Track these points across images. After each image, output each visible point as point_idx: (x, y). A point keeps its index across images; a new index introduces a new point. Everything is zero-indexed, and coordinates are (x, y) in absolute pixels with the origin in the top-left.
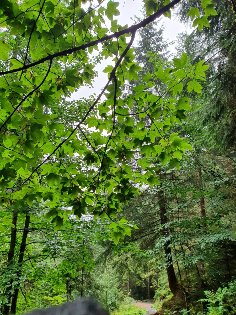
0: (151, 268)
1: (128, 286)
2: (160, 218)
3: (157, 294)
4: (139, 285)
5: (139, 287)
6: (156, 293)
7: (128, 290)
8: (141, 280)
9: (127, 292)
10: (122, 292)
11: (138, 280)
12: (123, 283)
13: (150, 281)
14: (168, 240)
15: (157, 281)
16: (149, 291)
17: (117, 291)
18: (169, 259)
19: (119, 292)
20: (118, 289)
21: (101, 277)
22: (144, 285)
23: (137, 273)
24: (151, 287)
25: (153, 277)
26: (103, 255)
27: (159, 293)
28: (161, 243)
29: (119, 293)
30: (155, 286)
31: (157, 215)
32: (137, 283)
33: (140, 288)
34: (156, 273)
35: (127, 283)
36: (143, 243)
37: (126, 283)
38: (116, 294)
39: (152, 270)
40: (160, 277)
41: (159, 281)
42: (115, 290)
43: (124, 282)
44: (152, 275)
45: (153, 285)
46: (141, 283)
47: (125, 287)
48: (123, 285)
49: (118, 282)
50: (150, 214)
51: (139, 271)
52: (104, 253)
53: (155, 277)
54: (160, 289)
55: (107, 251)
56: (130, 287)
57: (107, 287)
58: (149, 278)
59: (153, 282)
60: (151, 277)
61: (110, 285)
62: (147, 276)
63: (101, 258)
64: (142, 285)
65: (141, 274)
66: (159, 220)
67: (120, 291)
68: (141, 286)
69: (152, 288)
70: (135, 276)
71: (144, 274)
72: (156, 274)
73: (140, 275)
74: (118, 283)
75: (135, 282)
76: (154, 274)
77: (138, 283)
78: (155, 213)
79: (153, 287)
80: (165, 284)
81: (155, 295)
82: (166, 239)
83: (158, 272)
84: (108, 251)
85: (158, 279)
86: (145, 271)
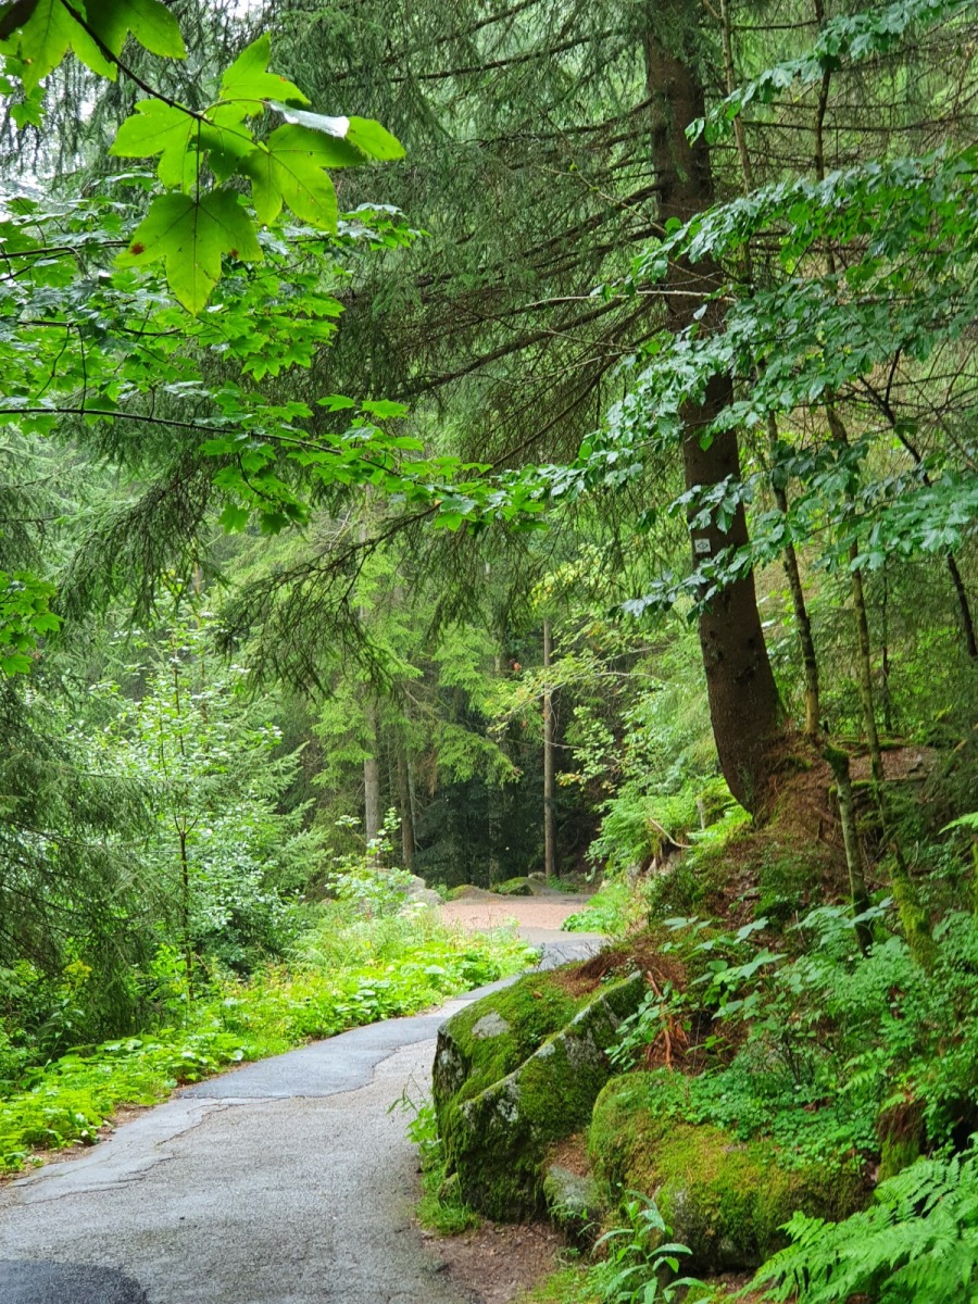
0: (565, 630)
1: (370, 788)
2: (650, 181)
3: (613, 831)
4: (465, 772)
5: (464, 787)
6: (605, 822)
7: (371, 819)
8: (483, 734)
9: (361, 828)
10: (318, 835)
11: (452, 730)
12: (320, 767)
13: (558, 732)
14: (717, 366)
15: (619, 733)
16: (547, 810)
17: (280, 827)
18: (722, 527)
19: (292, 830)
20: (283, 810)
21: (127, 731)
22: (500, 768)
23: (444, 681)
24: (566, 778)
25: (580, 703)
26: (119, 535)
27: (633, 816)
28: (654, 391)
29: (294, 842)
30: (603, 768)
31: (619, 150)
32: (447, 760)
33: (473, 795)
34: (610, 667)
35: (361, 767)
36: (486, 414)
37: (347, 766)
38: (263, 852)
39: (577, 650)
40: (645, 695)
41: (638, 726)
42: (252, 816)
43: (330, 757)
44: (576, 686)
45: (580, 766)
46: (483, 759)
47: (343, 797)
48: (321, 779)
49: (275, 754)
50: (551, 145)
51: (461, 658)
52: (134, 516)
53: (599, 700)
54: (643, 791)
55: (156, 496)
56: (383, 791)
57: (181, 800)
58: (547, 714)
59: (581, 745)
60: (563, 702)
61: (211, 781)
62: (533, 701)
63: (109, 562)
64: (491, 770)
65: (483, 687)
66: (641, 195)
67: (299, 821)
68: (476, 781)
69: (576, 783)
70: (424, 706)
71: (502, 686)
72: (613, 677)
73: (466, 695)
74: (279, 765)
75: (430, 750)
76: (590, 679)
77: (455, 754)
78: (605, 128)
79: (583, 779)
80: (678, 748)
81: (597, 835)
82: (700, 359)
83: (623, 664)
84: (166, 502)
85: (628, 715)
86: (510, 658)
